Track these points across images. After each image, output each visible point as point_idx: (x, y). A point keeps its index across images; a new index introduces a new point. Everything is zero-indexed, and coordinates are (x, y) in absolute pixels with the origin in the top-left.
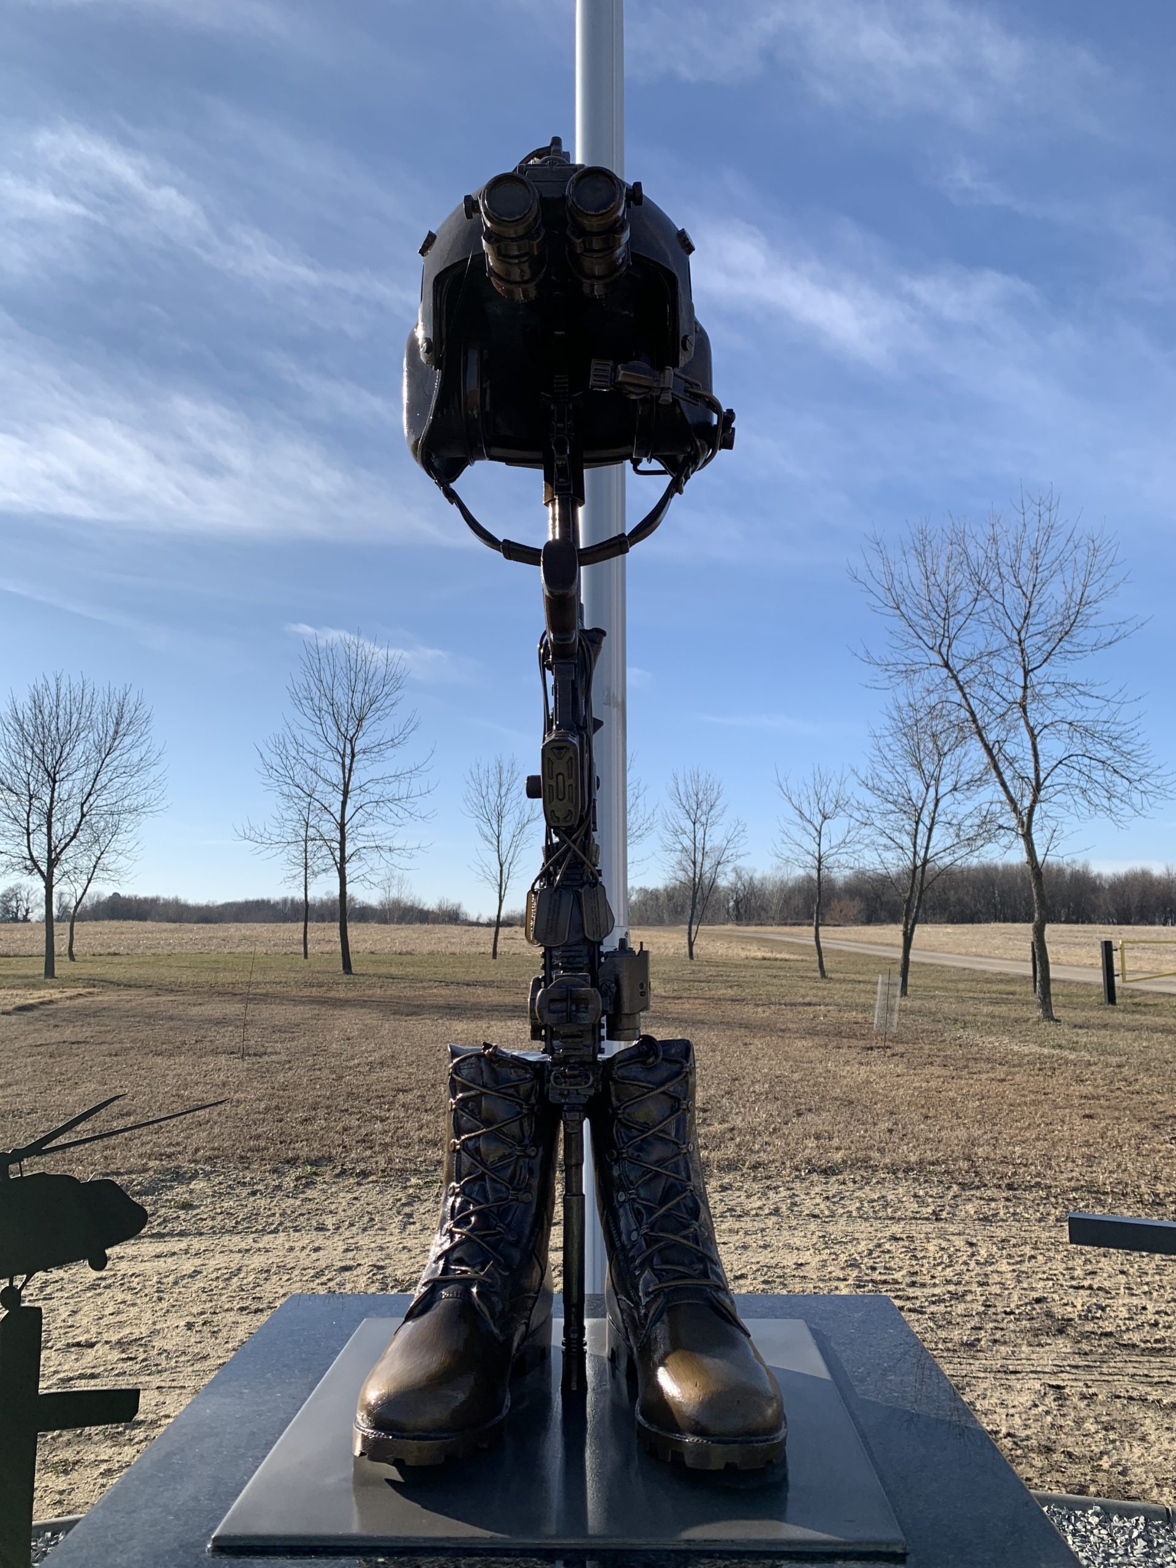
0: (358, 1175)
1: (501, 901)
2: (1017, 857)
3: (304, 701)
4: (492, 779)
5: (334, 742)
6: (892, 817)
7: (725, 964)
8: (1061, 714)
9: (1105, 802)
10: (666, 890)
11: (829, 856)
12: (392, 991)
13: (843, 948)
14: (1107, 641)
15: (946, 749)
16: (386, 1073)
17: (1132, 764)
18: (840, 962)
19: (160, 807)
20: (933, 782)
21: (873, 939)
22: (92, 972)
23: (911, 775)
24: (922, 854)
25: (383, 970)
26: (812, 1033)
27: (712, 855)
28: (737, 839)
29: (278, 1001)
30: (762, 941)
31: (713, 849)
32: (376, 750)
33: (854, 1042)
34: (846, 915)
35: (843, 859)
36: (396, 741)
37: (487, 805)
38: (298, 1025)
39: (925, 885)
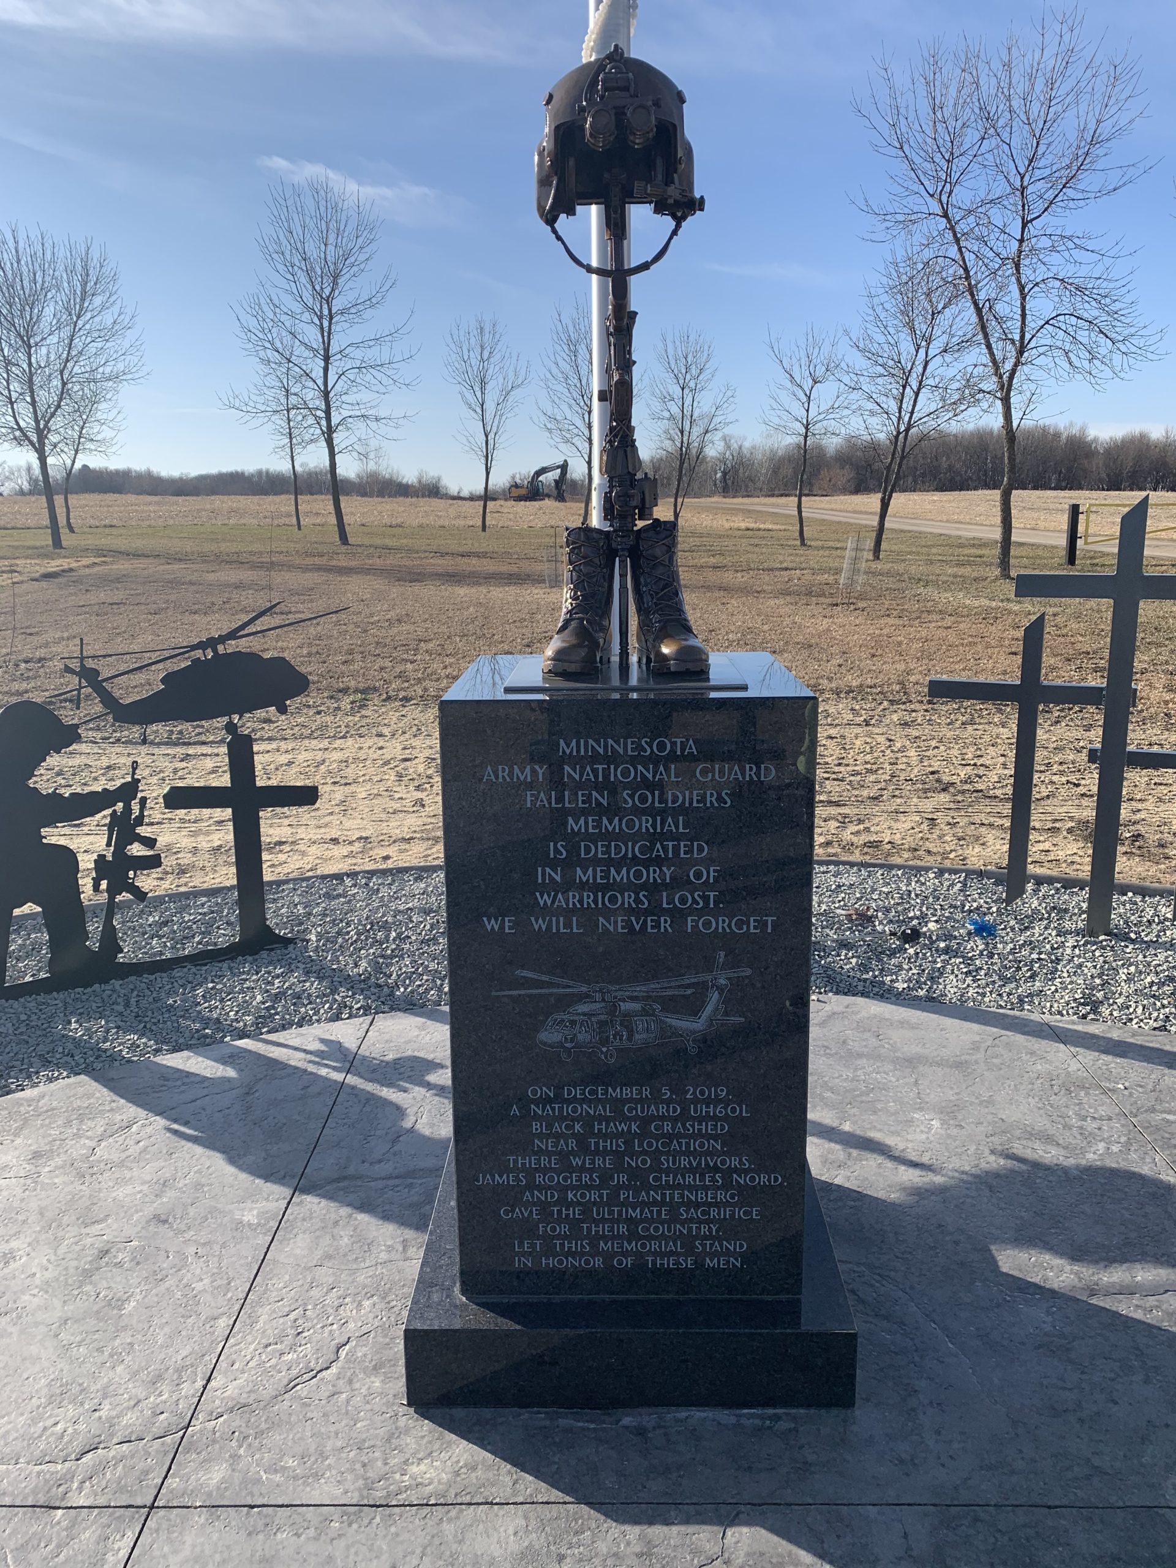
0: (401, 700)
1: (488, 474)
2: (994, 421)
3: (275, 256)
4: (473, 340)
5: (310, 303)
6: (880, 380)
7: (709, 535)
8: (1054, 270)
9: (1086, 364)
10: (652, 461)
11: (816, 422)
12: (391, 561)
13: (826, 517)
14: (1111, 187)
15: (940, 307)
16: (405, 627)
17: (1119, 324)
18: (821, 531)
19: (140, 374)
20: (924, 343)
21: (857, 508)
22: (97, 543)
23: (902, 336)
24: (906, 419)
25: (378, 541)
26: (785, 593)
27: (700, 422)
28: (726, 405)
29: (285, 568)
30: (747, 513)
31: (701, 417)
32: (353, 310)
33: (822, 600)
34: (834, 485)
35: (832, 425)
36: (374, 300)
37: (469, 369)
38: (312, 589)
39: (907, 450)
